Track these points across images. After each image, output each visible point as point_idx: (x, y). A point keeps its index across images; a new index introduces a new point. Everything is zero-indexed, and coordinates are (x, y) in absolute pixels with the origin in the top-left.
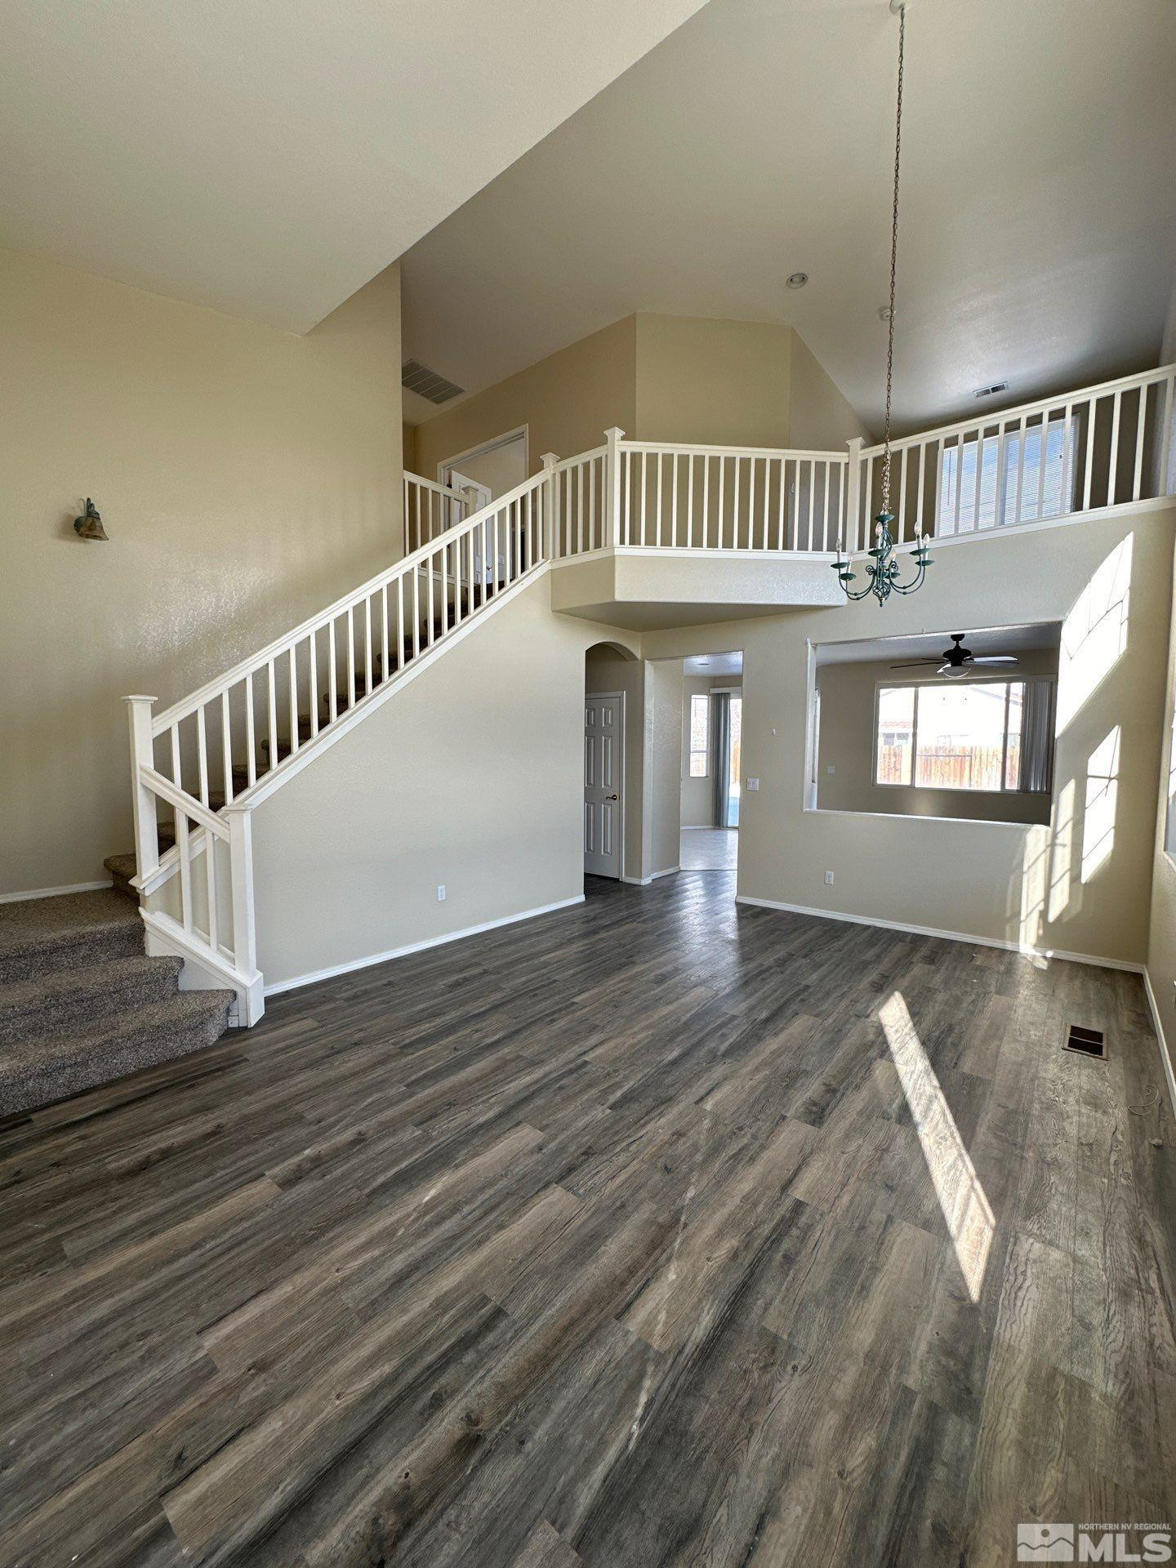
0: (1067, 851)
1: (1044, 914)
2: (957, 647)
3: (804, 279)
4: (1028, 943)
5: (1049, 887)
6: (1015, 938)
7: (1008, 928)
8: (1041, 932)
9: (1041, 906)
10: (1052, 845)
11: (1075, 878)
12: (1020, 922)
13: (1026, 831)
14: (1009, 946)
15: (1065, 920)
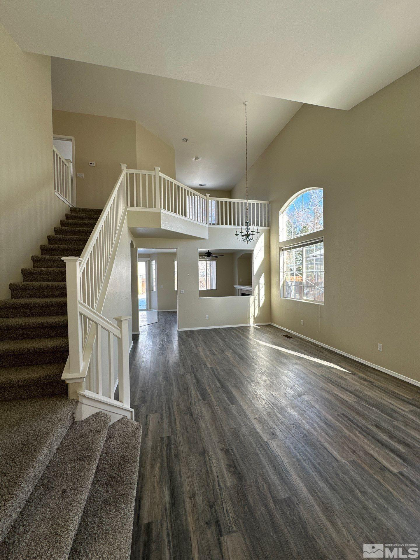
0: (257, 300)
1: (254, 316)
2: (208, 251)
3: (187, 140)
4: (252, 324)
5: (255, 309)
6: (249, 323)
7: (248, 321)
8: (254, 320)
9: (254, 314)
10: (255, 300)
11: (259, 306)
12: (250, 319)
13: (250, 297)
14: (249, 325)
15: (258, 316)
